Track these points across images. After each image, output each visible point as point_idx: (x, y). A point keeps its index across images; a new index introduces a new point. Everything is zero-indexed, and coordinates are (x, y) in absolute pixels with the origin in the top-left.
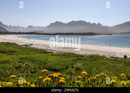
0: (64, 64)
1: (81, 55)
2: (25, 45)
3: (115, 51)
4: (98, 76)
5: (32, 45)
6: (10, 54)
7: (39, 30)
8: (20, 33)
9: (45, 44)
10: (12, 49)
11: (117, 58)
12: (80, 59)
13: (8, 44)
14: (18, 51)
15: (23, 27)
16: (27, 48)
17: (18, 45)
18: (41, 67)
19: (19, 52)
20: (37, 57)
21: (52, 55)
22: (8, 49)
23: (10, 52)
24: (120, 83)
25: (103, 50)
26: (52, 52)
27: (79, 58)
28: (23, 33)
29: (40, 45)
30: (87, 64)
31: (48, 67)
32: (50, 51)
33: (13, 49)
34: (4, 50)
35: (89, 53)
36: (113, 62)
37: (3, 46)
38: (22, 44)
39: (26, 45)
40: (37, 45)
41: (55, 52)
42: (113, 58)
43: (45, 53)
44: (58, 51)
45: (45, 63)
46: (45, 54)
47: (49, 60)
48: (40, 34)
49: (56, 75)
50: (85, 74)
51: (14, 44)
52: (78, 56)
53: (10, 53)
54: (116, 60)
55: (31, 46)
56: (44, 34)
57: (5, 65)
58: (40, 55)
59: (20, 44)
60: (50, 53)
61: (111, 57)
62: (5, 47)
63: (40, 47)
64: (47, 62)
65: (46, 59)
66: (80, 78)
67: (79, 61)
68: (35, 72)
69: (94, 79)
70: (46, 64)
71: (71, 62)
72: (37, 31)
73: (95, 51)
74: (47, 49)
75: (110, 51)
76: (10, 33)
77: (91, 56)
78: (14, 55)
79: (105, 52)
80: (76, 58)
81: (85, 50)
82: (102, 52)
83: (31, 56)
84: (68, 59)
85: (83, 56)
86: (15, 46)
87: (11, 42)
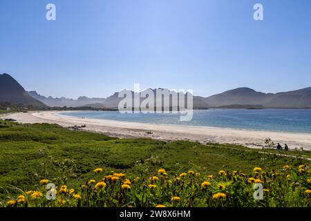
0: (136, 156)
1: (163, 142)
2: (73, 128)
3: (213, 134)
4: (183, 176)
5: (85, 126)
6: (48, 143)
7: (97, 104)
8: (65, 108)
9: (107, 125)
10: (51, 134)
11: (217, 144)
12: (161, 148)
13: (46, 126)
14: (61, 136)
15: (70, 98)
16: (76, 132)
17: (61, 127)
18: (98, 163)
19: (63, 138)
20: (92, 146)
21: (116, 143)
22: (44, 134)
23: (48, 138)
24: (216, 187)
25: (196, 133)
26: (117, 138)
27: (160, 145)
28: (71, 109)
29: (97, 126)
30: (171, 155)
31: (110, 162)
32: (114, 136)
33: (53, 134)
34: (37, 136)
35: (174, 138)
36: (211, 151)
37: (36, 129)
38: (68, 126)
39: (75, 128)
40: (93, 126)
41: (121, 138)
42: (211, 144)
43: (106, 140)
44: (126, 136)
45: (105, 155)
46: (105, 142)
47: (111, 150)
48: (97, 110)
49: (116, 176)
50: (162, 173)
51: (56, 126)
52: (157, 142)
53: (49, 141)
54: (215, 147)
55: (83, 128)
56: (104, 110)
57: (40, 161)
58: (97, 142)
59: (65, 125)
60: (114, 139)
61: (207, 144)
62: (40, 131)
63: (97, 130)
64: (108, 153)
65: (107, 150)
66: (155, 180)
67: (159, 150)
68: (88, 171)
69: (177, 180)
70: (106, 157)
71: (147, 153)
72: (93, 105)
73: (184, 134)
74: (109, 133)
75: (205, 134)
76: (49, 109)
77: (178, 143)
78: (55, 143)
79: (199, 136)
80: (154, 146)
81: (168, 133)
82: (193, 135)
83: (84, 144)
84: (142, 148)
85: (165, 143)
86: (57, 129)
87: (50, 123)
